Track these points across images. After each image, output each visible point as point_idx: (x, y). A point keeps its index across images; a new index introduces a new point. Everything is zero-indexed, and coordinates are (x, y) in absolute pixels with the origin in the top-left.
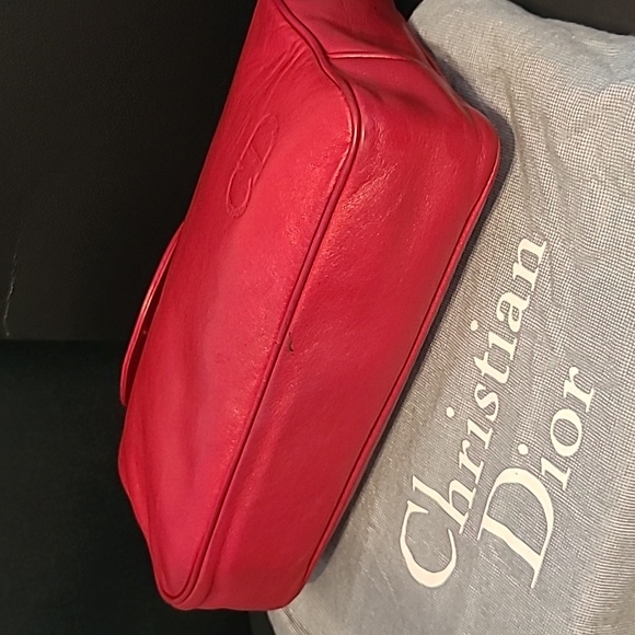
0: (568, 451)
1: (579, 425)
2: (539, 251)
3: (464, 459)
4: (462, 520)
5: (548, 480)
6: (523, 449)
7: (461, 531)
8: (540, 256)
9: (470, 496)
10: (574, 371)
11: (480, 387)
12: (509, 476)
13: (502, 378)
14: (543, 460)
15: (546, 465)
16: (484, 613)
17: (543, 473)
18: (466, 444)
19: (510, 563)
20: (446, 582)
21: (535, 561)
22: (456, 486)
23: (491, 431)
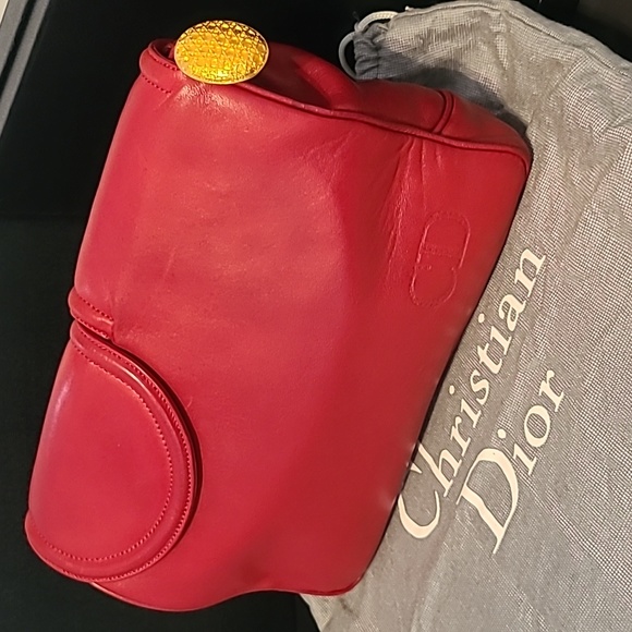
0: (537, 442)
1: (548, 422)
2: (539, 263)
3: (455, 433)
4: (447, 485)
5: (518, 465)
6: (502, 434)
7: (445, 495)
8: (539, 268)
9: (456, 465)
10: (550, 374)
11: (476, 373)
12: (489, 455)
13: (495, 369)
14: (516, 445)
15: (518, 451)
16: (452, 567)
17: (514, 457)
18: (458, 420)
19: (479, 529)
20: (429, 536)
21: (499, 532)
22: (446, 455)
23: (480, 412)
